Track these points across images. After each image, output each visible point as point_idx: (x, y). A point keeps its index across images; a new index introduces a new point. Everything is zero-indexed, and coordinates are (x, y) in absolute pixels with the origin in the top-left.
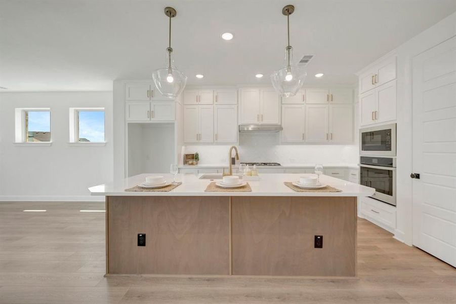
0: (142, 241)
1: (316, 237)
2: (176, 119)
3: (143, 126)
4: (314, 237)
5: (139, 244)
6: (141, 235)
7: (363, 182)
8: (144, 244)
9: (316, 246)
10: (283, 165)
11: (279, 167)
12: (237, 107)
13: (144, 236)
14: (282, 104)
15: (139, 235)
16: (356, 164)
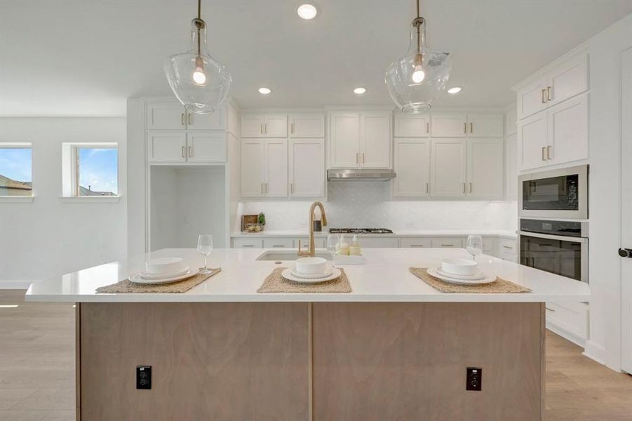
0: (144, 379)
1: (469, 370)
2: (227, 160)
3: (178, 172)
4: (466, 370)
5: (139, 386)
6: (142, 369)
7: (525, 260)
8: (148, 386)
9: (469, 387)
10: (396, 232)
11: (390, 235)
12: (325, 141)
13: (148, 370)
14: (394, 137)
15: (138, 369)
16: (513, 232)
